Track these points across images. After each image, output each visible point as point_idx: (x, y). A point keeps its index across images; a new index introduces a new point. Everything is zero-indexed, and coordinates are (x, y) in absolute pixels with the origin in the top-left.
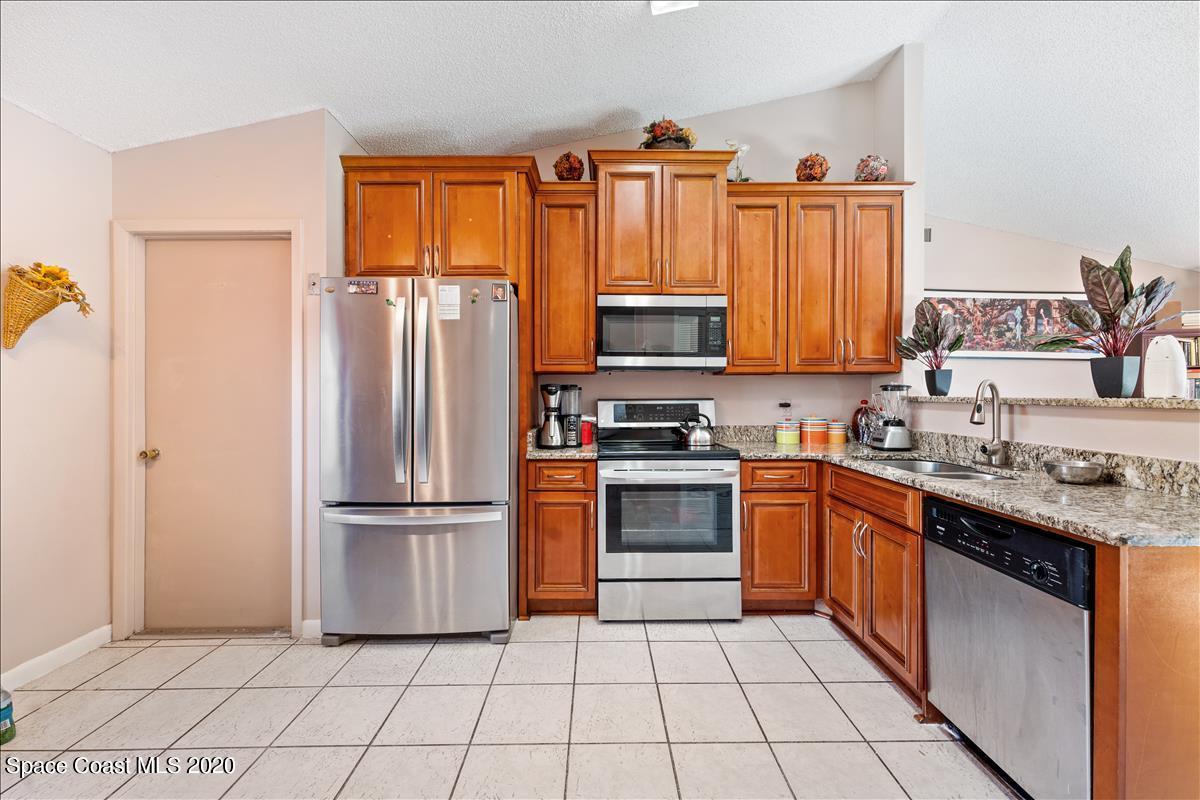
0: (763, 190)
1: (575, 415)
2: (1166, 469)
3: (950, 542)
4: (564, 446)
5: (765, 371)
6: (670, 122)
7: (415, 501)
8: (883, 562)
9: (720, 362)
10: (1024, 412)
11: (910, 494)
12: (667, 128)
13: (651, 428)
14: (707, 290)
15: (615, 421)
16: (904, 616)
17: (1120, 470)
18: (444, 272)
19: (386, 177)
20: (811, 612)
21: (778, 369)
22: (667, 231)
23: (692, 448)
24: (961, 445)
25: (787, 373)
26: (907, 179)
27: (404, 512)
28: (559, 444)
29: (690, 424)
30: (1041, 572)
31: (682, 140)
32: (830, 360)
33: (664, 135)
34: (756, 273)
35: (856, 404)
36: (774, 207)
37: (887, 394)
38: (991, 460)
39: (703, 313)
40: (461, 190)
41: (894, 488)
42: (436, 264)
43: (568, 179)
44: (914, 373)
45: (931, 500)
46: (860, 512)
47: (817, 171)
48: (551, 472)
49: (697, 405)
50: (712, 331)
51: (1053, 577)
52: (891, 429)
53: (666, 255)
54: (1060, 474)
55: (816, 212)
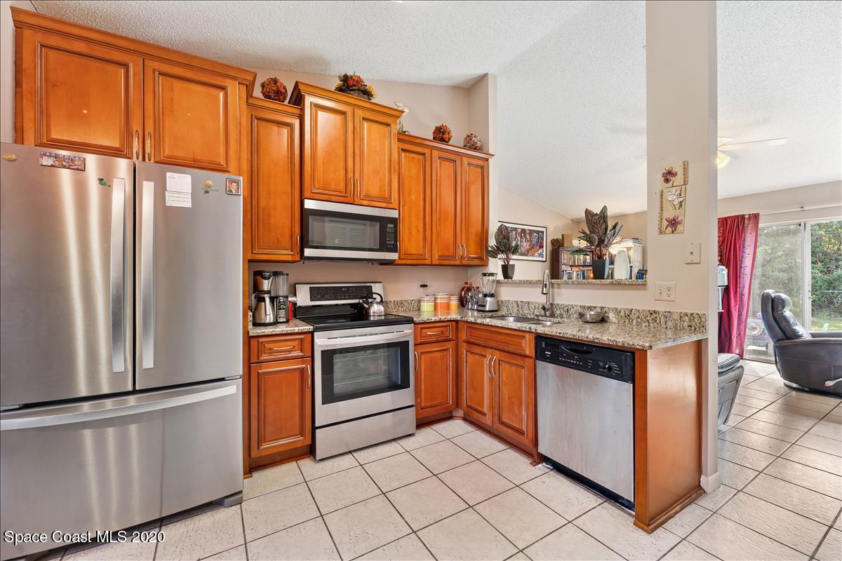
0: (417, 141)
1: (284, 297)
2: (627, 312)
3: (554, 360)
4: (276, 323)
5: (416, 263)
6: (359, 77)
7: (137, 388)
8: (507, 378)
9: (393, 256)
10: (559, 288)
11: (527, 335)
12: (357, 82)
13: (337, 305)
14: (384, 205)
15: (311, 300)
16: (524, 407)
17: (607, 315)
18: (157, 160)
19: (81, 47)
20: (450, 418)
21: (427, 262)
22: (357, 157)
23: (372, 318)
24: (526, 307)
25: (430, 265)
26: (490, 152)
27: (103, 405)
28: (272, 321)
29: (370, 300)
30: (610, 368)
31: (367, 94)
32: (453, 257)
33: (355, 86)
34: (413, 197)
35: (461, 284)
36: (424, 154)
37: (486, 278)
38: (545, 314)
39: (383, 221)
40: (178, 84)
41: (516, 333)
42: (148, 150)
43: (274, 99)
44: (495, 265)
45: (539, 338)
46: (490, 350)
47: (446, 136)
48: (271, 346)
49: (371, 286)
50: (388, 233)
51: (615, 370)
52: (488, 299)
53: (357, 176)
54: (586, 318)
55: (446, 163)
